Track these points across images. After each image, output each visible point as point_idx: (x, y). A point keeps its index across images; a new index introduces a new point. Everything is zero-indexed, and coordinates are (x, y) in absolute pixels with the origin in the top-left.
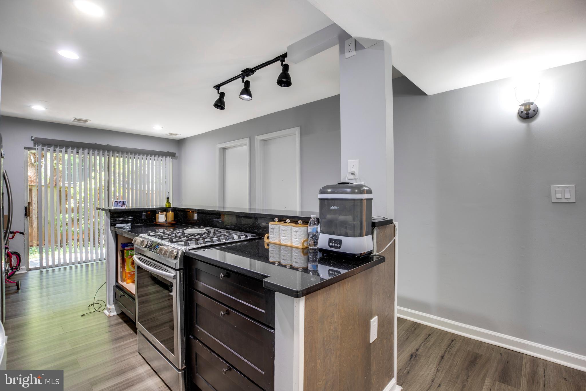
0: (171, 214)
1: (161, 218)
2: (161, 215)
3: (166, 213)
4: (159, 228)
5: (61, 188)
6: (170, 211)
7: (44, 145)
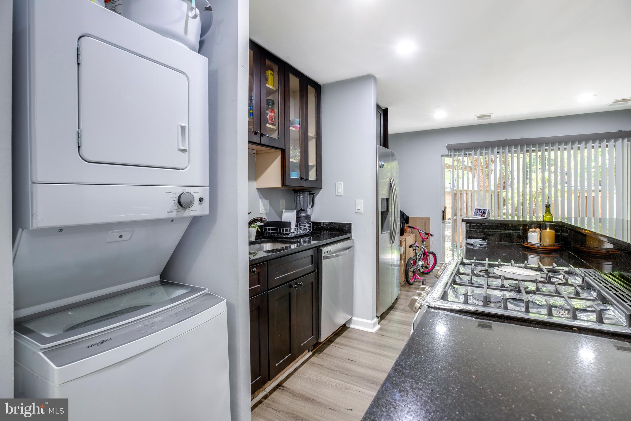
0: (549, 232)
1: (534, 237)
2: (533, 234)
3: (541, 230)
4: (529, 253)
5: (498, 193)
6: (548, 228)
7: (455, 150)
